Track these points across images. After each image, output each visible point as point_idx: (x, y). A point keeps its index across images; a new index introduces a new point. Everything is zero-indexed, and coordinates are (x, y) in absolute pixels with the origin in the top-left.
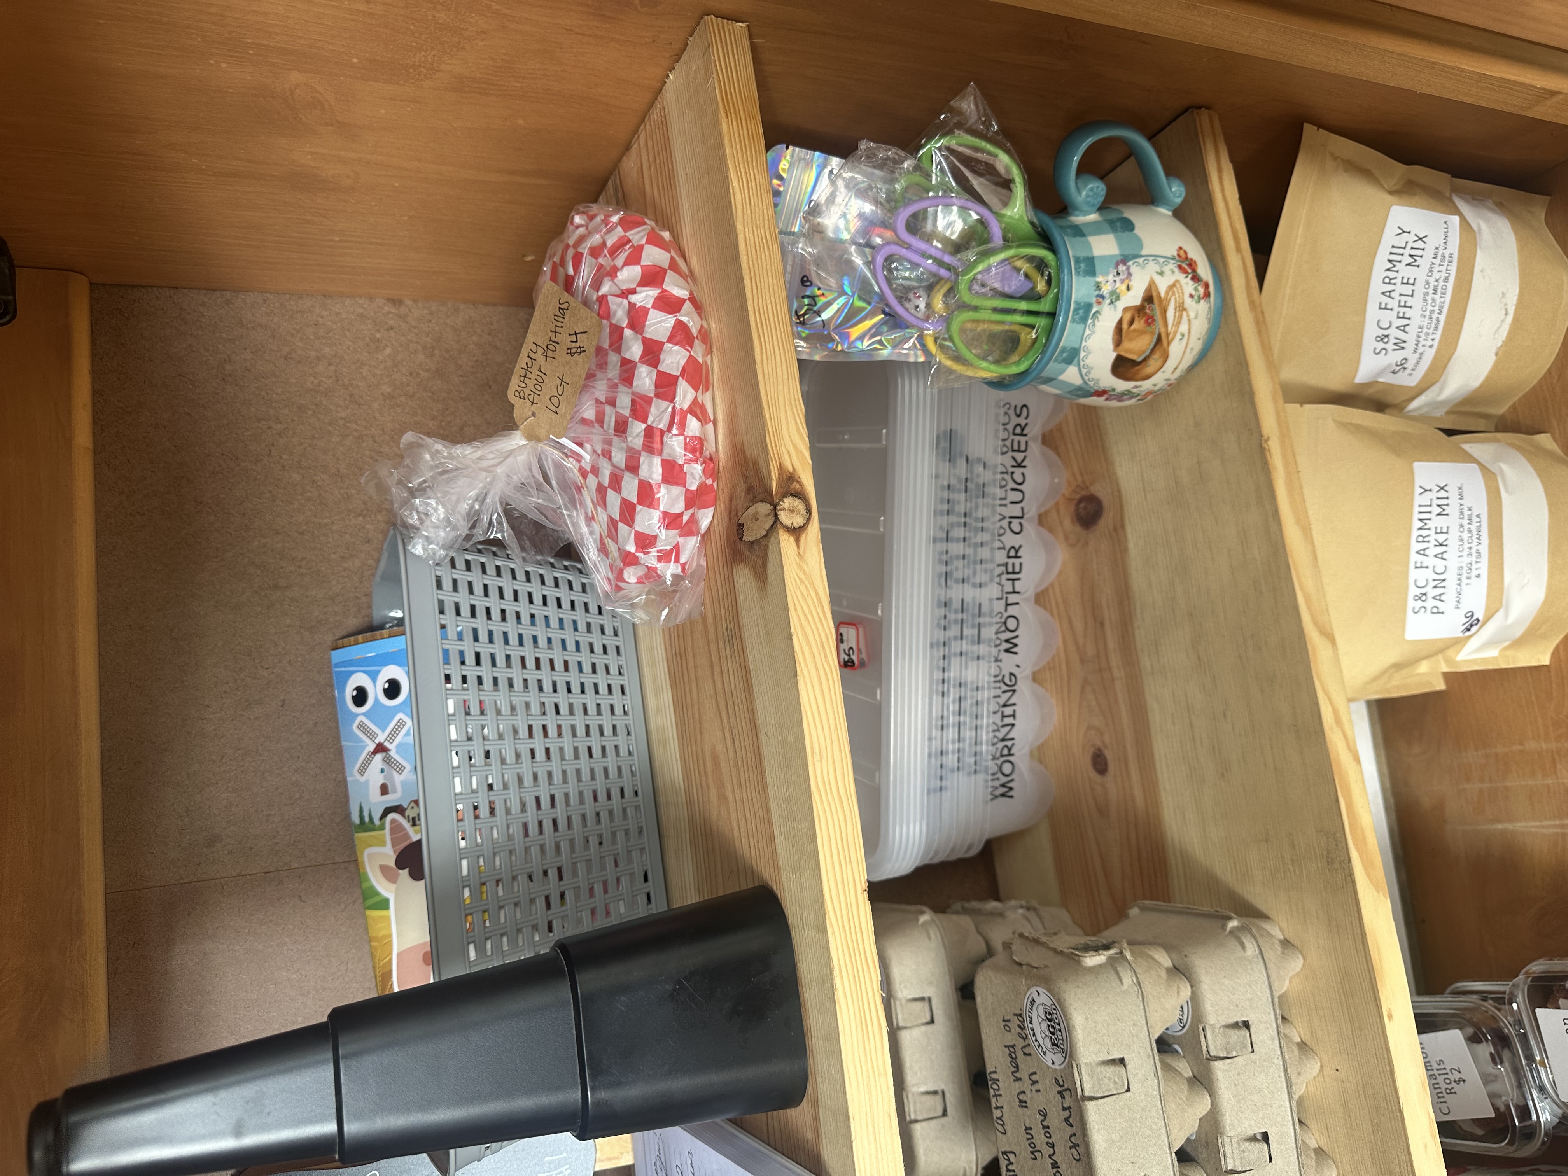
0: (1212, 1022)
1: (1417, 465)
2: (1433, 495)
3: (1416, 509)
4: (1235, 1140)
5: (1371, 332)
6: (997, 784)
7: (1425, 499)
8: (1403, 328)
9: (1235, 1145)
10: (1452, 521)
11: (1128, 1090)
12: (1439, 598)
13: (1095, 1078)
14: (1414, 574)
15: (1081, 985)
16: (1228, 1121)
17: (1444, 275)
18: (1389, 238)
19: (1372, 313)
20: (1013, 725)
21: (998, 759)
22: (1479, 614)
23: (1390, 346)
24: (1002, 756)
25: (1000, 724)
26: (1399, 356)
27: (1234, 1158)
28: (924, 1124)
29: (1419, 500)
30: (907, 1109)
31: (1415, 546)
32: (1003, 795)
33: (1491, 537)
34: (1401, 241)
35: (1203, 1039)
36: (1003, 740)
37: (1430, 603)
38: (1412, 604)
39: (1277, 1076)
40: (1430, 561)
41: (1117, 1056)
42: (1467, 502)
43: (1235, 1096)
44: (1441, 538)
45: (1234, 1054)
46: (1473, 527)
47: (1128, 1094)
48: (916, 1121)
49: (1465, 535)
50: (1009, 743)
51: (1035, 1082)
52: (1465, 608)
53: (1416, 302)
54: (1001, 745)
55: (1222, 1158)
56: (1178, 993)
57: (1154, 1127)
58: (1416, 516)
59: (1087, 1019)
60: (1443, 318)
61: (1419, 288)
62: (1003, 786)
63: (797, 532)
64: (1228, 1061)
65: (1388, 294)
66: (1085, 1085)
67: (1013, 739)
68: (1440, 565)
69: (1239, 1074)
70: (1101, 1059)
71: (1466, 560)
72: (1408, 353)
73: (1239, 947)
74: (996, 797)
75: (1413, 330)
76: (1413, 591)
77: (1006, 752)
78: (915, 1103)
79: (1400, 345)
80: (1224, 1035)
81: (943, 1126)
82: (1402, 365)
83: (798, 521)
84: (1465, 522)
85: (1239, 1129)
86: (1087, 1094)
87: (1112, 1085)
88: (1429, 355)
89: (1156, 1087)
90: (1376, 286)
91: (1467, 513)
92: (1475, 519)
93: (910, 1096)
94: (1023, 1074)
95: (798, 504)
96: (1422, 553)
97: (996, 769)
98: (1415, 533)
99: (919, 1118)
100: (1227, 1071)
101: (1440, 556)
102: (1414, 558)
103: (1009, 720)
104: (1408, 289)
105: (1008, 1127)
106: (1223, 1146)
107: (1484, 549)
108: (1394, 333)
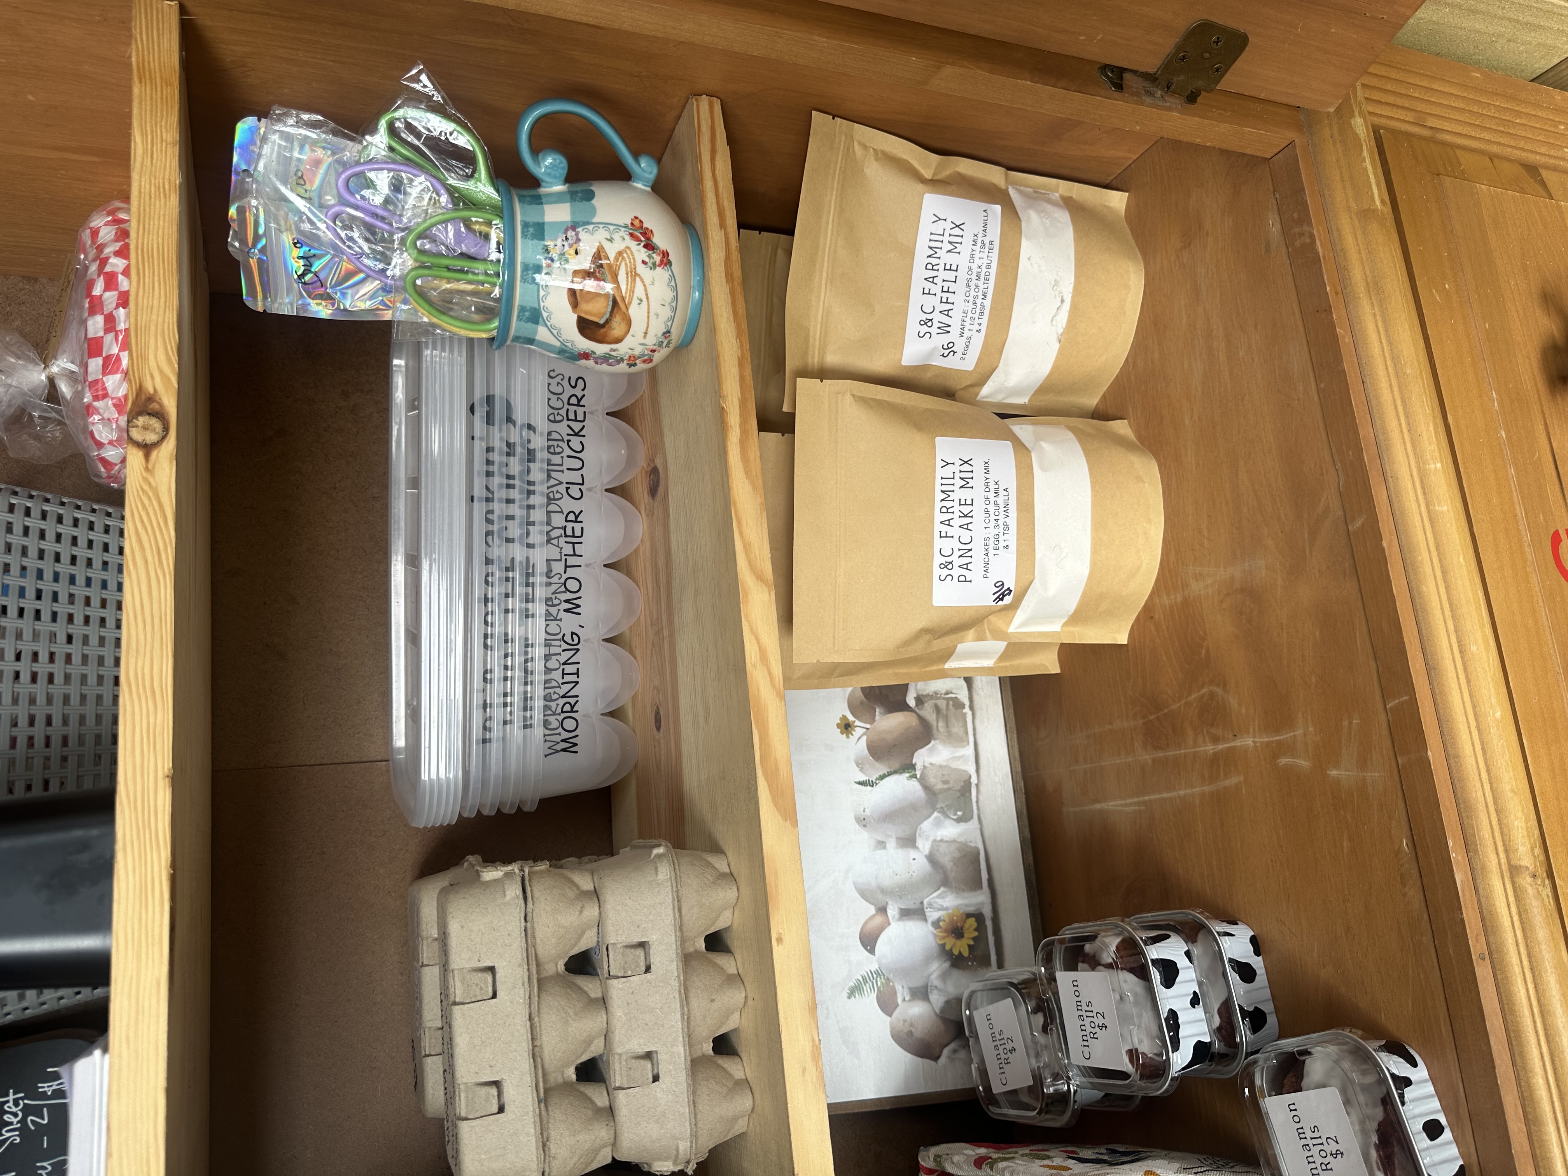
0: (612, 942)
1: (938, 439)
2: (956, 468)
3: (938, 481)
4: (624, 1057)
5: (914, 316)
6: (558, 738)
7: (948, 471)
8: (947, 313)
9: (624, 1063)
10: (977, 493)
11: (494, 996)
12: (966, 567)
13: (467, 985)
14: (938, 543)
15: (467, 896)
16: (617, 1038)
17: (986, 261)
18: (925, 227)
19: (916, 298)
20: (577, 683)
21: (559, 714)
22: (1010, 584)
23: (934, 330)
24: (563, 712)
25: (561, 681)
26: (945, 339)
27: (622, 1075)
29: (940, 472)
31: (939, 517)
32: (564, 750)
33: (1019, 510)
34: (939, 228)
35: (605, 959)
36: (564, 696)
37: (957, 572)
38: (937, 571)
39: (671, 996)
40: (955, 531)
41: (488, 964)
42: (992, 477)
43: (626, 1015)
44: (966, 510)
45: (629, 973)
46: (1001, 501)
47: (494, 1000)
49: (991, 508)
50: (572, 701)
52: (994, 578)
53: (959, 288)
54: (562, 701)
56: (581, 912)
57: (516, 1034)
58: (938, 488)
59: (462, 927)
60: (988, 303)
61: (962, 274)
62: (563, 741)
63: (147, 448)
64: (624, 979)
65: (932, 280)
66: (455, 991)
67: (577, 696)
68: (966, 536)
69: (633, 993)
70: (473, 966)
71: (992, 532)
72: (954, 336)
73: (653, 871)
74: (557, 751)
75: (956, 314)
76: (938, 560)
77: (567, 708)
79: (944, 329)
80: (623, 954)
82: (950, 349)
83: (152, 438)
84: (991, 495)
85: (628, 1047)
86: (457, 1000)
87: (478, 991)
88: (978, 341)
89: (523, 996)
90: (919, 272)
91: (992, 486)
92: (1002, 493)
93: (427, 1030)
95: (155, 423)
96: (947, 523)
97: (555, 724)
98: (938, 505)
100: (621, 989)
101: (966, 527)
102: (938, 527)
103: (573, 678)
104: (951, 276)
107: (1012, 522)
108: (937, 317)
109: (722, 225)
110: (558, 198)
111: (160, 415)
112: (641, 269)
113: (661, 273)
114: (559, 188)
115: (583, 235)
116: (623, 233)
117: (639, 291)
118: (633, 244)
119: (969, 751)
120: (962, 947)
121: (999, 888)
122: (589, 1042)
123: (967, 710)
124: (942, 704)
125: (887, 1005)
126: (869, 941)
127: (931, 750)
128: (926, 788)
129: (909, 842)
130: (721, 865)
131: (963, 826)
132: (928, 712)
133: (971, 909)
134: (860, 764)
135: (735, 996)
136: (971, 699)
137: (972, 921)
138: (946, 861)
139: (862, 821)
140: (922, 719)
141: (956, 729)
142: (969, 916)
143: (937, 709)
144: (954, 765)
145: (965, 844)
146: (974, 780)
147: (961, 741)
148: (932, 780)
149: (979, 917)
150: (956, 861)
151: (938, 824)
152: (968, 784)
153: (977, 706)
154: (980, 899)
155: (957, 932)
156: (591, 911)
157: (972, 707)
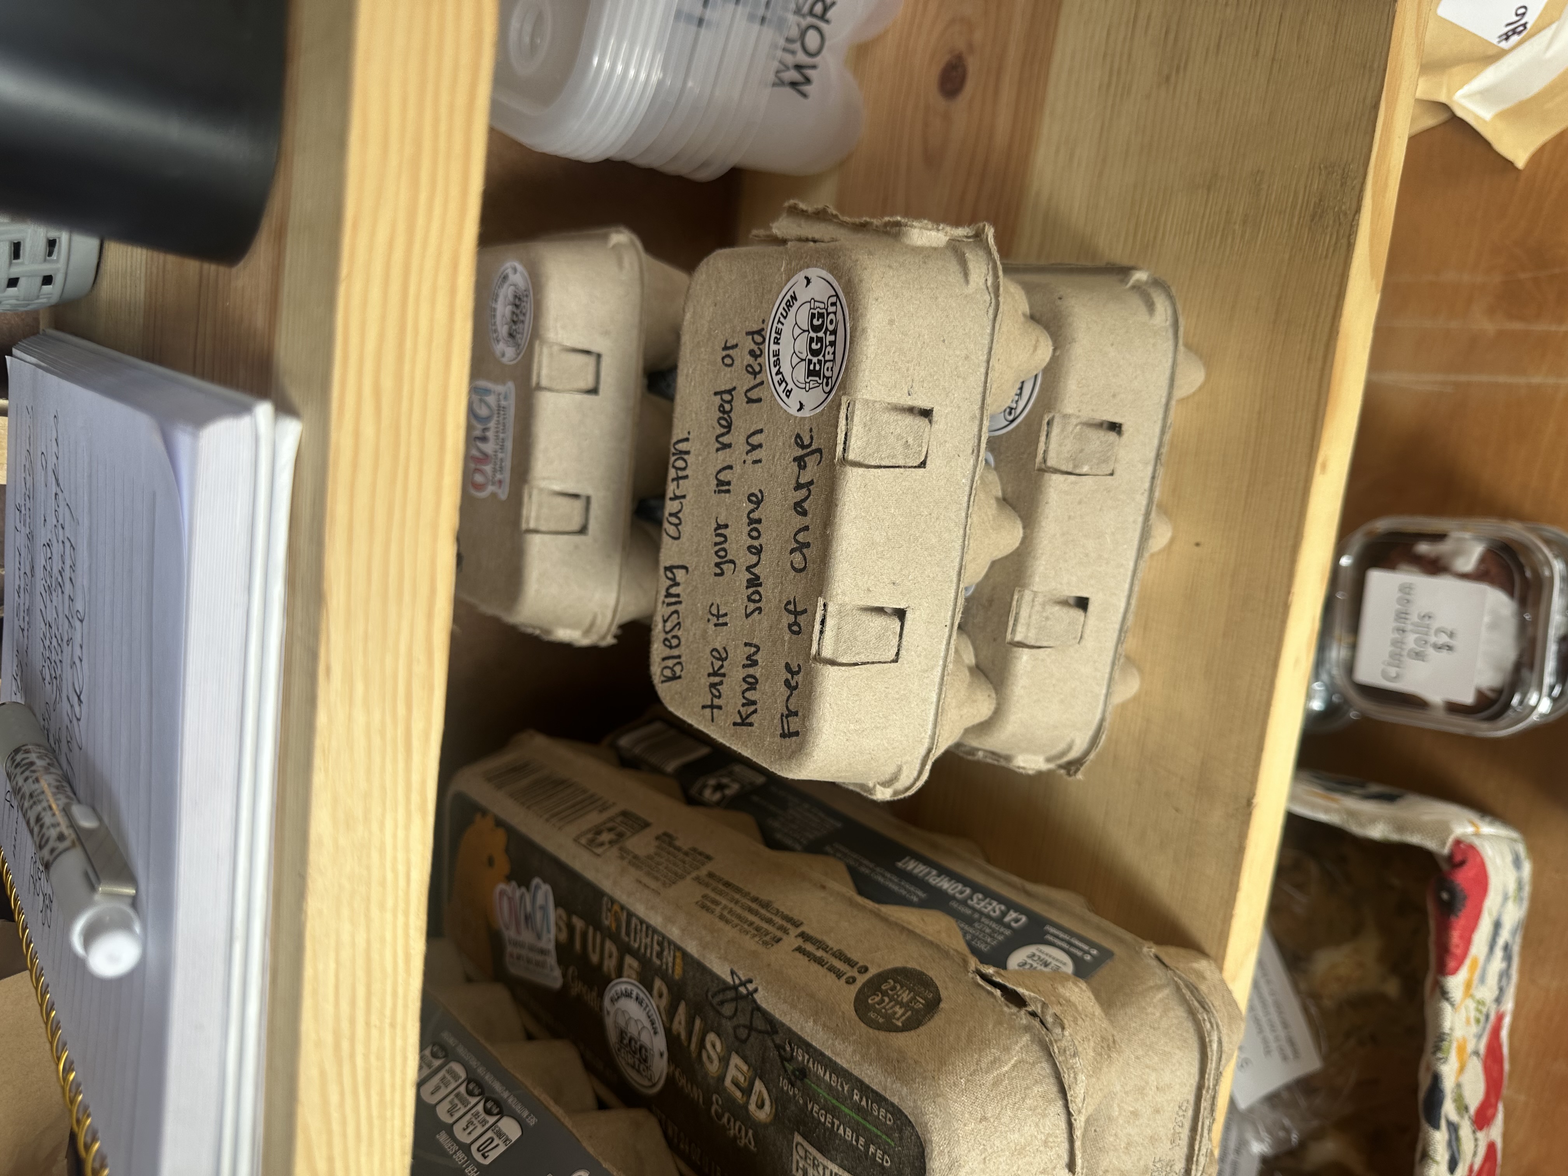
0: (1069, 410)
4: (1040, 599)
6: (790, 59)
9: (1038, 607)
11: (923, 464)
13: (873, 433)
15: (895, 265)
16: (1040, 570)
22: (1531, 18)
24: (811, 13)
27: (1028, 625)
28: (547, 538)
30: (525, 512)
32: (794, 84)
35: (1043, 438)
39: (1131, 519)
41: (923, 403)
43: (1062, 534)
45: (1085, 469)
47: (921, 471)
48: (536, 531)
51: (754, 448)
55: (1011, 623)
57: (946, 535)
59: (891, 322)
62: (798, 68)
64: (1073, 478)
66: (853, 443)
69: (1080, 503)
70: (894, 400)
73: (1143, 309)
74: (782, 83)
78: (540, 506)
80: (1078, 436)
81: (576, 547)
85: (1053, 585)
86: (851, 456)
87: (899, 448)
89: (969, 473)
93: (535, 492)
94: (737, 437)
99: (543, 528)
100: (1066, 493)
105: (686, 529)
106: (1019, 606)
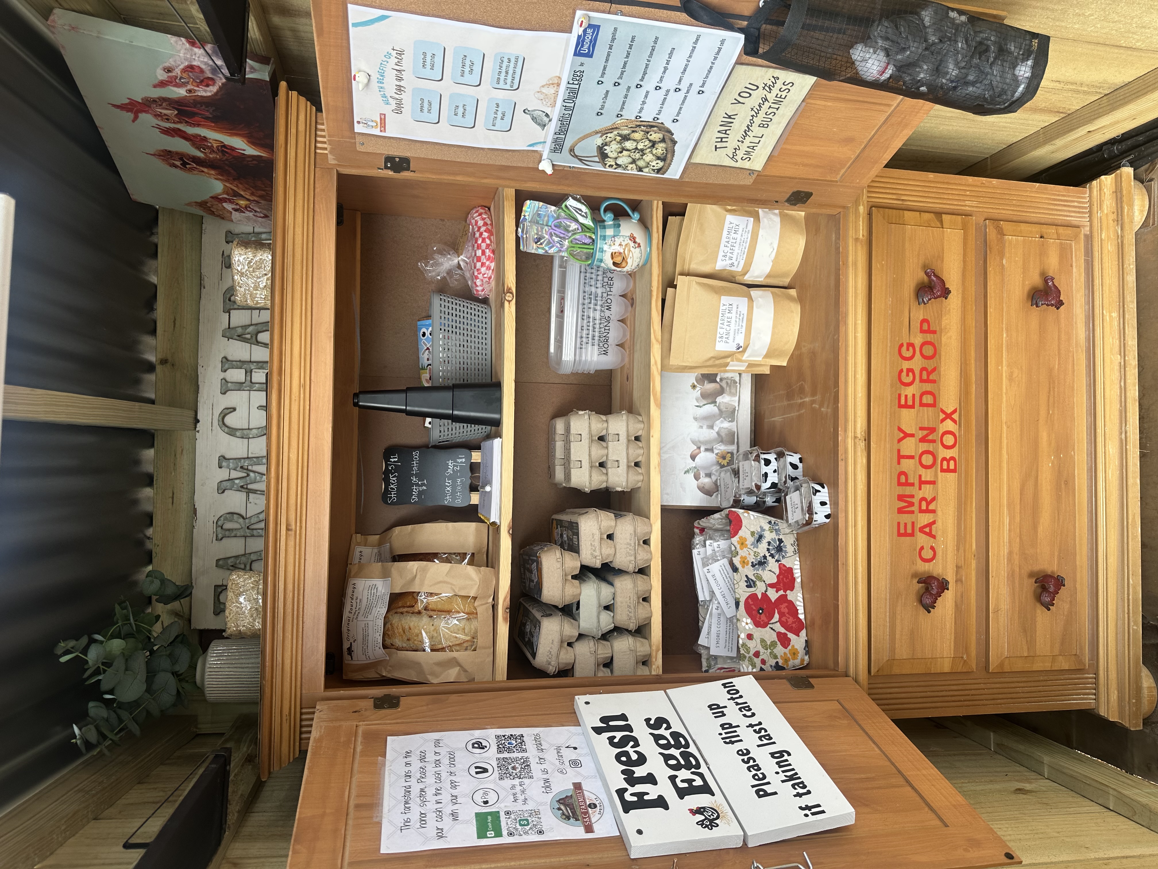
0: (610, 433)
1: (722, 297)
2: (727, 307)
3: (721, 310)
4: (611, 462)
5: (721, 254)
7: (724, 308)
8: (732, 253)
9: (611, 464)
10: (733, 315)
12: (727, 338)
14: (719, 330)
16: (610, 458)
17: (746, 237)
18: (727, 225)
19: (722, 247)
22: (742, 344)
23: (727, 259)
26: (731, 262)
29: (721, 308)
31: (720, 322)
33: (747, 321)
34: (731, 226)
35: (608, 437)
37: (724, 340)
38: (718, 339)
40: (725, 327)
42: (739, 310)
43: (612, 451)
44: (729, 320)
45: (614, 441)
46: (741, 318)
49: (738, 320)
52: (736, 342)
53: (737, 245)
58: (721, 313)
59: (574, 424)
60: (746, 251)
61: (738, 241)
63: (509, 301)
64: (612, 443)
65: (728, 242)
68: (728, 328)
69: (614, 446)
71: (737, 328)
72: (734, 260)
73: (622, 417)
75: (735, 254)
76: (718, 335)
79: (731, 258)
80: (613, 437)
82: (732, 265)
83: (510, 299)
84: (738, 316)
85: (612, 460)
88: (742, 263)
90: (724, 239)
91: (739, 313)
92: (742, 315)
95: (511, 295)
96: (723, 324)
98: (720, 318)
100: (611, 445)
101: (728, 325)
102: (719, 325)
104: (734, 241)
107: (744, 324)
108: (728, 254)
109: (658, 232)
110: (610, 227)
111: (512, 293)
112: (632, 249)
113: (638, 250)
114: (611, 223)
115: (616, 239)
116: (628, 239)
117: (631, 255)
118: (630, 242)
119: (737, 398)
120: (725, 462)
121: (740, 445)
122: (603, 456)
123: (738, 384)
124: (729, 381)
125: (697, 477)
126: (693, 457)
127: (723, 397)
128: (719, 410)
129: (711, 427)
130: (640, 418)
131: (731, 424)
132: (724, 384)
133: (730, 451)
134: (697, 400)
135: (641, 451)
136: (740, 380)
137: (729, 455)
138: (723, 434)
139: (696, 419)
140: (721, 386)
141: (733, 391)
142: (728, 453)
143: (727, 383)
144: (730, 403)
145: (730, 430)
146: (737, 409)
147: (734, 395)
148: (722, 407)
149: (732, 454)
150: (726, 435)
151: (722, 422)
152: (735, 409)
153: (742, 383)
154: (733, 448)
155: (724, 458)
156: (605, 425)
157: (740, 384)
